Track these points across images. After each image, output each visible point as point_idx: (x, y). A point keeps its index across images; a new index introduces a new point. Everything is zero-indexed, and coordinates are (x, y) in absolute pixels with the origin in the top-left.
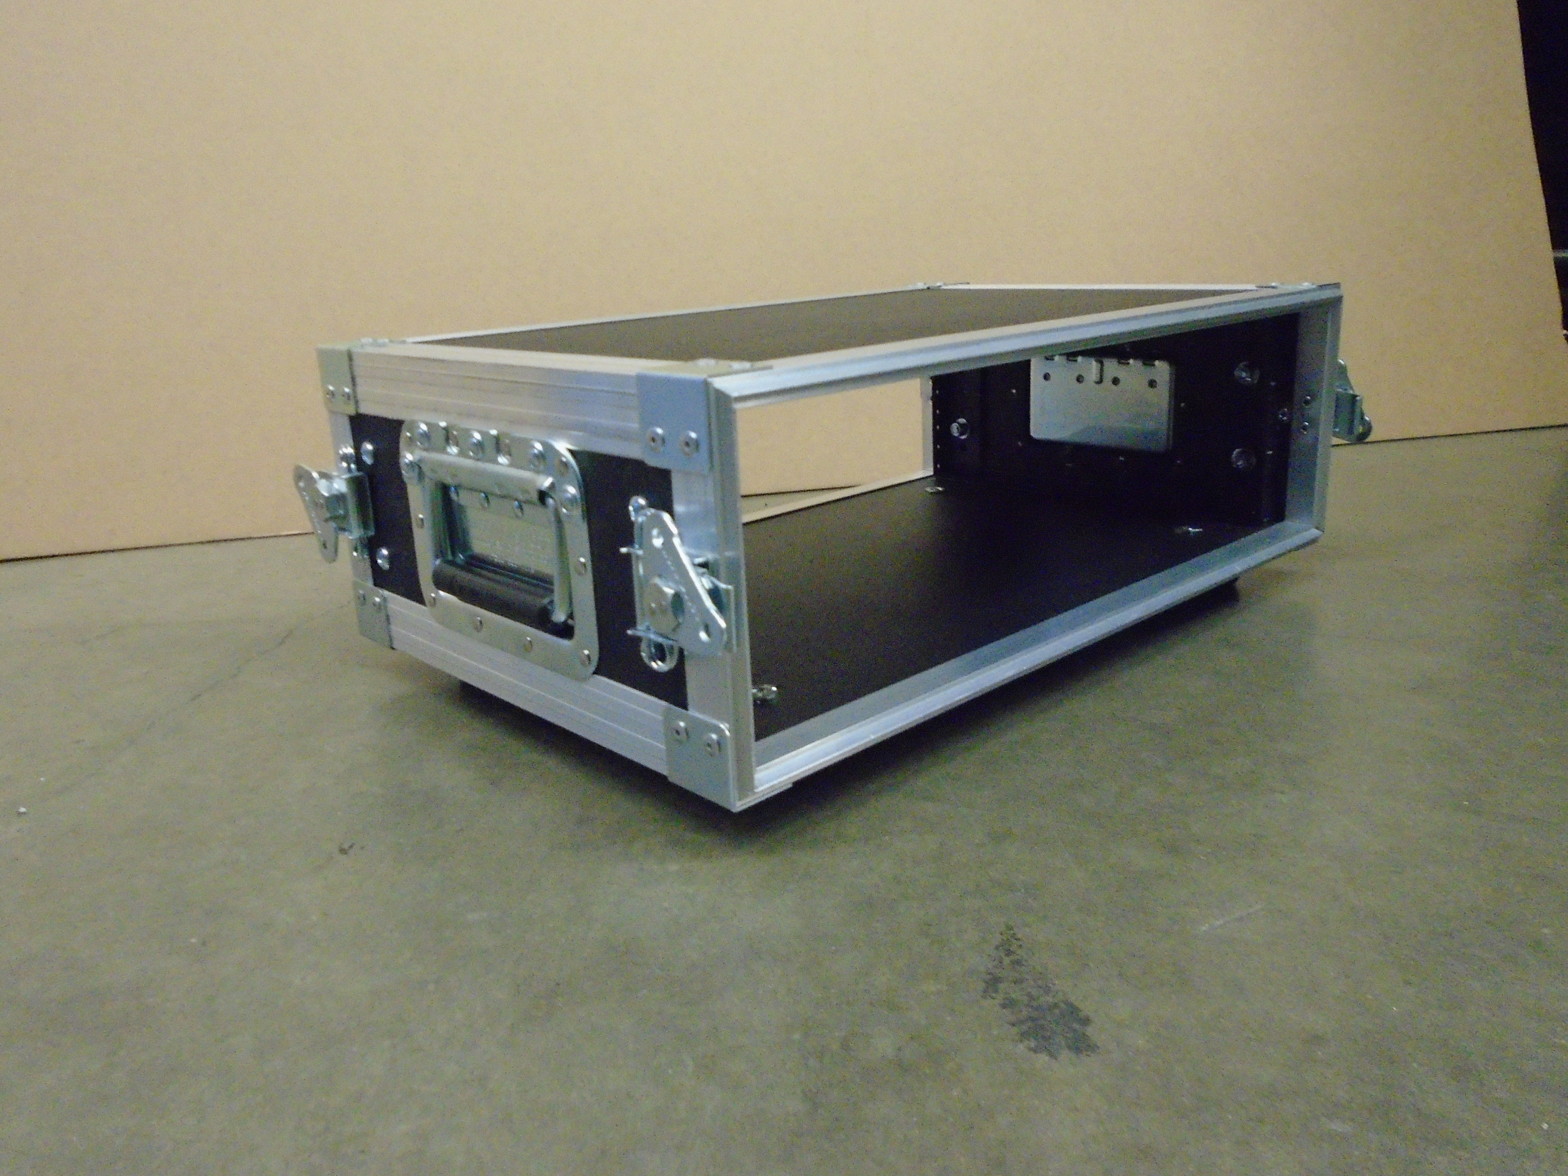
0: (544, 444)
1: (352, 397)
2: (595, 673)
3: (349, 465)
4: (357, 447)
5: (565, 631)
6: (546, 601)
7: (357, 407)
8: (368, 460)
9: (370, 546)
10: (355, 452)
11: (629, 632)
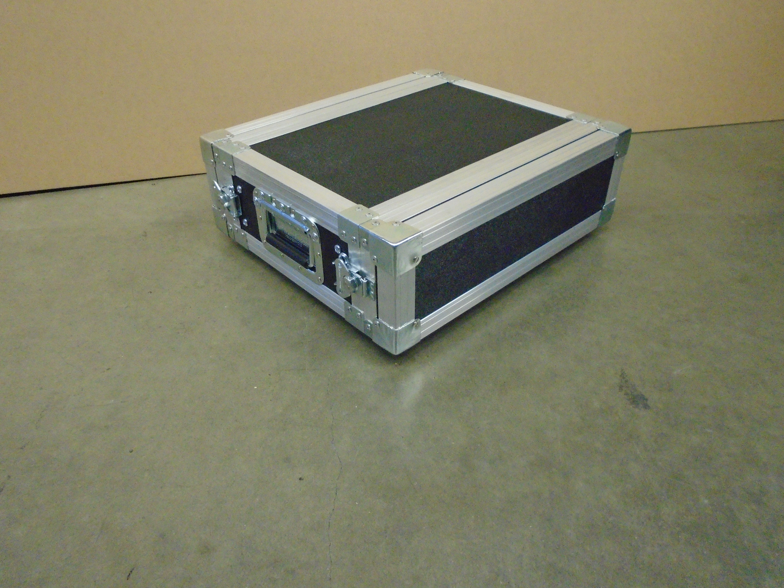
0: (306, 218)
1: (233, 169)
2: (322, 284)
3: (232, 192)
4: (235, 187)
5: (313, 269)
6: (307, 260)
7: (235, 174)
8: (240, 192)
9: (241, 219)
10: (234, 187)
11: (335, 284)
